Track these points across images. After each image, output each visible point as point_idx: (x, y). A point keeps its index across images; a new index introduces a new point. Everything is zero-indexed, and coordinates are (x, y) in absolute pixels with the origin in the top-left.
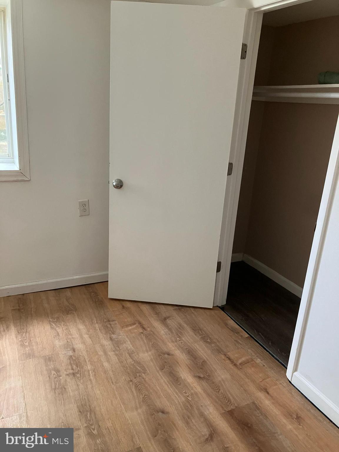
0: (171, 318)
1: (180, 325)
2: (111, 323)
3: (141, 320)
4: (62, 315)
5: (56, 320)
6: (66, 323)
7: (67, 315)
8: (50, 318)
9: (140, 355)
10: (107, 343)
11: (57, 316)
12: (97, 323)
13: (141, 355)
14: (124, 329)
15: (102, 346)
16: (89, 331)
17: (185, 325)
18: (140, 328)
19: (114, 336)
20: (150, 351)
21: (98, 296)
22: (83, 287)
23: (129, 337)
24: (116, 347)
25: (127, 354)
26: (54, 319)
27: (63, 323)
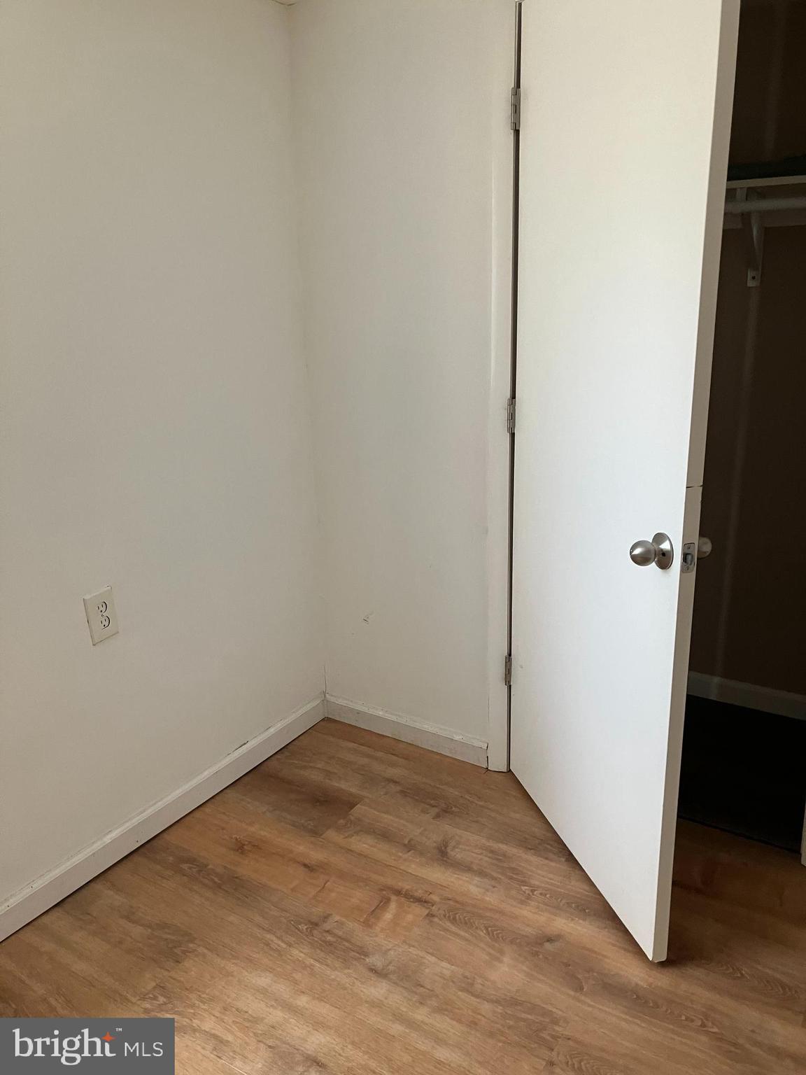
0: (453, 843)
1: (492, 852)
2: (327, 926)
3: (389, 881)
4: (166, 973)
5: (162, 999)
6: (204, 993)
7: (180, 965)
8: (139, 1003)
9: (492, 978)
10: (378, 990)
11: (154, 984)
12: (290, 945)
13: (494, 976)
14: (378, 929)
15: (375, 1005)
16: (296, 982)
17: (503, 847)
18: (412, 904)
19: (376, 960)
20: (502, 952)
21: (206, 866)
22: (136, 858)
23: (416, 944)
24: (415, 989)
25: (460, 993)
26: (155, 998)
27: (193, 996)
